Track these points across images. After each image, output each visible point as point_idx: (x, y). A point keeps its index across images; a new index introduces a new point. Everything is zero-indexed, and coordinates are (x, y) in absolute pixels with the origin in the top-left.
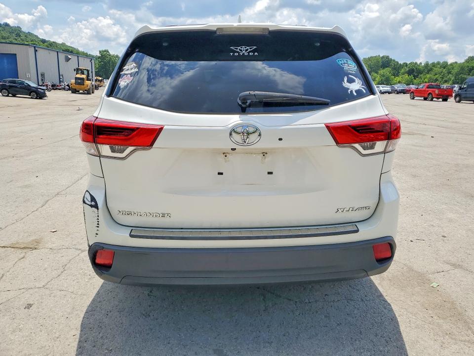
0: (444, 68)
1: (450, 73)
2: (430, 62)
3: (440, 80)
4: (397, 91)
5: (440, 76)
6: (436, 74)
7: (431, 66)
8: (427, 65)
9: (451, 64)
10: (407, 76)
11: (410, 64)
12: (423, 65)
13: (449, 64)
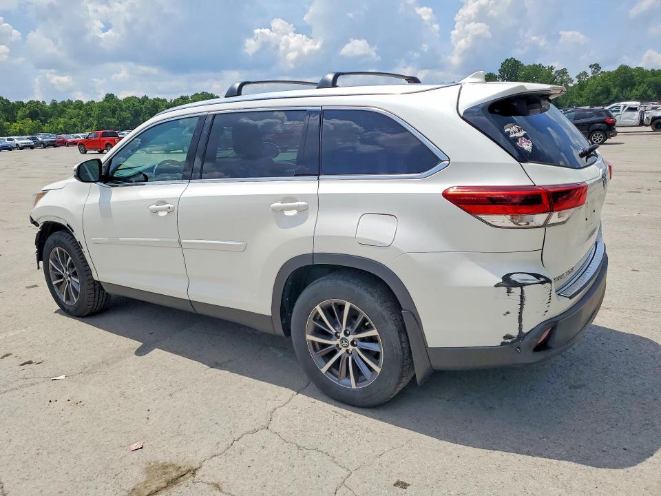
0: (80, 109)
1: (89, 115)
2: (59, 101)
3: (79, 125)
4: (43, 144)
5: (78, 120)
6: (71, 118)
7: (61, 107)
8: (54, 104)
9: (88, 104)
10: (31, 121)
11: (29, 103)
12: (48, 104)
13: (84, 103)
